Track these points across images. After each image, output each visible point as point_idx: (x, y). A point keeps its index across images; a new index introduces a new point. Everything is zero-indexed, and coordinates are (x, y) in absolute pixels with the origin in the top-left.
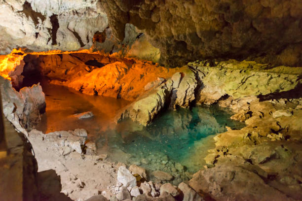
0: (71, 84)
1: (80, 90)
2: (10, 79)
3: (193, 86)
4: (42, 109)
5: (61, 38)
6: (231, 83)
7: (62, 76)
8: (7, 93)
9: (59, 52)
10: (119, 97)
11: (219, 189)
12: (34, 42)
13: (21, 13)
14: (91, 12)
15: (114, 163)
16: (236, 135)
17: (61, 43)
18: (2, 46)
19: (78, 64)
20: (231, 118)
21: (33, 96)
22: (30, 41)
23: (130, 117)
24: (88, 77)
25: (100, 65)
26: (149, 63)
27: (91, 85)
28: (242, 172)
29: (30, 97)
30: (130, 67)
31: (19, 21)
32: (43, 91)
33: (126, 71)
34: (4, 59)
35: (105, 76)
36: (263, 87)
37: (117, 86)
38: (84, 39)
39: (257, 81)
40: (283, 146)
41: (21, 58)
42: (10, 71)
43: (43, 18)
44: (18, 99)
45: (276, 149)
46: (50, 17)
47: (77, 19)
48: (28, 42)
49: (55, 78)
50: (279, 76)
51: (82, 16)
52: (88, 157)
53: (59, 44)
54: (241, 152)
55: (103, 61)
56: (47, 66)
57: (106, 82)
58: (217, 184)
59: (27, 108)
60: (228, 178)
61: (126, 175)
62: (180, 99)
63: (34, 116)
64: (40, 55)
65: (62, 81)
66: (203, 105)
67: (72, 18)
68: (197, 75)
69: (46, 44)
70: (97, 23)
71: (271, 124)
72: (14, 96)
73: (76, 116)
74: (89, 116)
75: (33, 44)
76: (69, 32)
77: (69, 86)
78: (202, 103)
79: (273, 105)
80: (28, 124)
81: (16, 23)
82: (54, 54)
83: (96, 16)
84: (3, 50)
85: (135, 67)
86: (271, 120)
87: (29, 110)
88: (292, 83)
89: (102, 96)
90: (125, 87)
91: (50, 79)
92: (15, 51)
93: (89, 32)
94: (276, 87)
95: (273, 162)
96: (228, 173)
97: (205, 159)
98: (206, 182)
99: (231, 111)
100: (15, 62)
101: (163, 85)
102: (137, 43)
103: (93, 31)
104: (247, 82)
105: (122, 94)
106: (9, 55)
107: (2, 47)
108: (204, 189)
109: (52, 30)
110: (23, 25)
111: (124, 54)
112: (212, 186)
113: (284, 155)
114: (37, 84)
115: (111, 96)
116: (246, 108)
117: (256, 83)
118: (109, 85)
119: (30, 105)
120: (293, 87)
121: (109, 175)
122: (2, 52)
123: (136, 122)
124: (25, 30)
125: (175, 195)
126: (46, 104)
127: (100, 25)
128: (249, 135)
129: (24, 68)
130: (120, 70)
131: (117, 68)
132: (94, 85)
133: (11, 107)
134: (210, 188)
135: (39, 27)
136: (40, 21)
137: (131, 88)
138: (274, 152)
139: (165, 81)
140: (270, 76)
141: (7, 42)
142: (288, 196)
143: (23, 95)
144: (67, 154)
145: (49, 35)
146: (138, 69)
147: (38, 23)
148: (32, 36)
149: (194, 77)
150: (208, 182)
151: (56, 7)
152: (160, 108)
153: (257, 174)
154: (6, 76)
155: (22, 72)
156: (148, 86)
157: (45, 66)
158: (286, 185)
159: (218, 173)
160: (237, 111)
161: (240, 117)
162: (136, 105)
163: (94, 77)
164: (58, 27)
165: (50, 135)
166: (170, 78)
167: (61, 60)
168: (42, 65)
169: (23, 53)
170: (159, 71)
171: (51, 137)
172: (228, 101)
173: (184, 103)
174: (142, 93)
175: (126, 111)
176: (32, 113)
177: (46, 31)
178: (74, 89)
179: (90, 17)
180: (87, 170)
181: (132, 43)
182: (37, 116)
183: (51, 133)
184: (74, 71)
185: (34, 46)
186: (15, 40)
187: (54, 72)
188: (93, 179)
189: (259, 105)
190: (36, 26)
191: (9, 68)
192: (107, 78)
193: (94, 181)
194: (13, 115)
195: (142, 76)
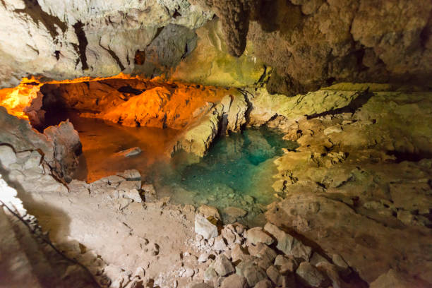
0: (105, 115)
1: (118, 122)
2: (27, 117)
3: (244, 108)
4: (77, 150)
5: (94, 60)
6: (286, 103)
7: (93, 107)
8: (26, 137)
9: (87, 79)
10: (165, 127)
11: (307, 224)
12: (55, 66)
13: (22, 14)
14: (130, 22)
15: (180, 206)
16: (299, 158)
17: (93, 66)
18: (3, 74)
19: (110, 92)
20: (283, 138)
21: (63, 137)
22: (47, 64)
23: (183, 148)
24: (126, 107)
25: (137, 93)
26: (193, 87)
27: (131, 116)
28: (327, 202)
29: (60, 139)
30: (172, 92)
31: (21, 28)
32: (75, 128)
33: (169, 97)
34: (12, 92)
35: (145, 104)
36: (319, 105)
37: (161, 115)
38: (124, 60)
39: (313, 99)
40: (359, 168)
41: (36, 89)
42: (25, 106)
43: (64, 27)
44: (43, 143)
45: (353, 171)
46: (73, 26)
47: (112, 31)
48: (44, 66)
49: (85, 110)
50: (335, 93)
51: (119, 27)
52: (150, 205)
53: (92, 67)
54: (309, 176)
55: (139, 87)
56: (72, 96)
57: (148, 111)
58: (302, 218)
59: (59, 152)
60: (313, 209)
61: (206, 226)
62: (231, 124)
63: (69, 160)
64: (61, 84)
65: (95, 112)
66: (253, 128)
67: (105, 29)
68: (246, 96)
69: (74, 69)
70: (138, 38)
71: (323, 141)
72: (38, 140)
73: (121, 153)
74: (137, 153)
75: (53, 70)
76: (103, 51)
77: (104, 119)
78: (252, 125)
79: (321, 122)
80: (64, 172)
81: (16, 32)
82: (81, 81)
83: (138, 27)
84: (6, 80)
85: (177, 91)
86: (322, 137)
87: (61, 154)
88: (347, 99)
89: (145, 126)
90: (170, 115)
91: (79, 111)
92: (26, 80)
93: (129, 50)
94: (332, 104)
95: (348, 185)
96: (312, 205)
97: (273, 186)
98: (286, 215)
99: (280, 131)
100: (30, 95)
101: (213, 110)
102: (182, 64)
103: (133, 49)
104: (302, 102)
105: (168, 123)
106: (19, 87)
107: (4, 76)
108: (286, 223)
109: (79, 47)
110: (31, 36)
111: (167, 78)
112: (297, 220)
113: (360, 177)
114: (65, 120)
115: (157, 126)
116: (296, 127)
117: (312, 102)
118: (152, 114)
119: (61, 148)
120: (347, 103)
121: (182, 225)
122: (4, 84)
123: (192, 153)
124: (35, 45)
125: (269, 244)
126: (81, 144)
127: (141, 41)
128: (312, 156)
129: (43, 100)
130: (162, 96)
131: (159, 95)
132: (134, 115)
133: (36, 158)
134: (294, 222)
135: (60, 41)
136: (59, 30)
137: (177, 116)
138: (351, 175)
139: (214, 106)
140: (326, 94)
141: (9, 68)
142: (385, 225)
143: (49, 136)
144: (124, 208)
145: (77, 55)
146: (181, 94)
147: (57, 34)
148: (51, 56)
149: (244, 100)
150: (290, 215)
151: (82, 7)
152: (214, 135)
153: (342, 201)
154: (20, 114)
155: (41, 105)
156: (197, 112)
157: (70, 97)
158: (372, 210)
159: (299, 206)
160: (286, 131)
161: (292, 137)
162: (189, 135)
163: (133, 106)
164: (87, 43)
165: (96, 184)
166: (219, 102)
167: (89, 89)
168: (65, 95)
169: (38, 82)
170: (206, 95)
171: (98, 186)
172: (276, 122)
173: (236, 127)
174: (191, 120)
175: (178, 143)
176: (66, 157)
177: (71, 48)
178: (111, 121)
179: (130, 28)
180: (155, 225)
181: (176, 64)
182: (73, 160)
183: (97, 182)
184: (106, 100)
185: (55, 72)
186: (22, 64)
187: (82, 103)
188: (165, 236)
189: (307, 123)
190: (54, 39)
191: (23, 103)
192: (148, 106)
193: (168, 237)
194: (41, 167)
195: (187, 102)
